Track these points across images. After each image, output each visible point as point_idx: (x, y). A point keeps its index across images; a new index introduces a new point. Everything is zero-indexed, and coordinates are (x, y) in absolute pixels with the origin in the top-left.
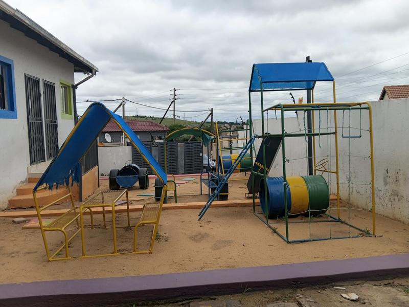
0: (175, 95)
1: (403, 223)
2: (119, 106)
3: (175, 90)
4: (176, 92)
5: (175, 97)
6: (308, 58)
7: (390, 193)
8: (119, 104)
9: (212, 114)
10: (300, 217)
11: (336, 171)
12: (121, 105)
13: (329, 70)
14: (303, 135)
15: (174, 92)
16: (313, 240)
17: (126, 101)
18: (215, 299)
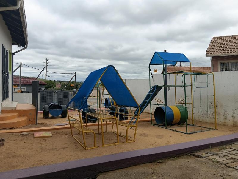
0: (47, 63)
1: (220, 125)
2: (18, 68)
3: (47, 60)
4: (48, 61)
5: (47, 64)
6: (165, 51)
7: (212, 112)
8: (18, 67)
9: (75, 76)
10: (176, 125)
11: (191, 103)
12: (19, 67)
13: (187, 57)
14: (181, 86)
15: (47, 61)
16: (196, 132)
17: (22, 65)
18: (200, 152)
